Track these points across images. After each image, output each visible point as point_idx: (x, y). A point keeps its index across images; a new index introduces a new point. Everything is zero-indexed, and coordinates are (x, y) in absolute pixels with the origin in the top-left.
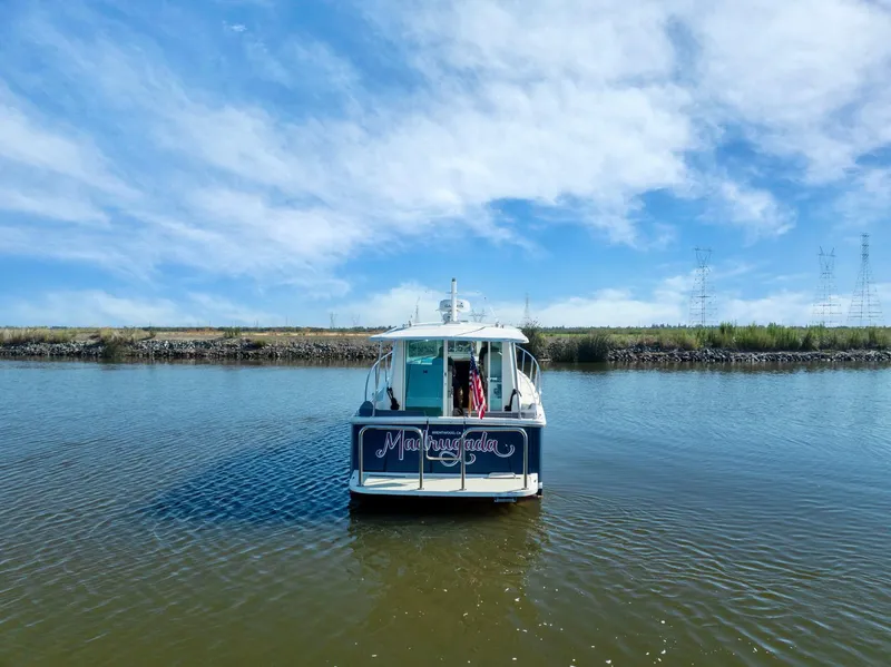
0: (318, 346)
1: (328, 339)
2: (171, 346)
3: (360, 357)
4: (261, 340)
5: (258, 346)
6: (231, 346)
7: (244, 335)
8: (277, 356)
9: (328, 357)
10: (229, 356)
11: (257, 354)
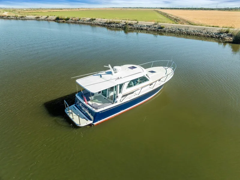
0: (178, 29)
1: (183, 27)
2: (141, 26)
3: (189, 34)
4: (163, 26)
6: (155, 27)
8: (166, 32)
9: (180, 33)
10: (154, 31)
11: (161, 30)
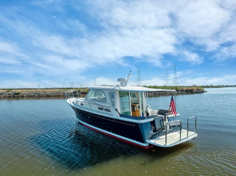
0: (37, 94)
1: (40, 91)
3: (49, 96)
4: (19, 92)
5: (18, 94)
6: (9, 94)
7: (13, 91)
8: (24, 97)
9: (40, 96)
10: (9, 97)
11: (18, 96)
